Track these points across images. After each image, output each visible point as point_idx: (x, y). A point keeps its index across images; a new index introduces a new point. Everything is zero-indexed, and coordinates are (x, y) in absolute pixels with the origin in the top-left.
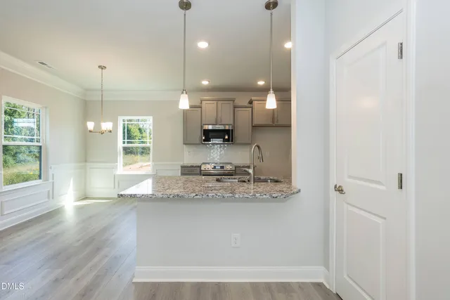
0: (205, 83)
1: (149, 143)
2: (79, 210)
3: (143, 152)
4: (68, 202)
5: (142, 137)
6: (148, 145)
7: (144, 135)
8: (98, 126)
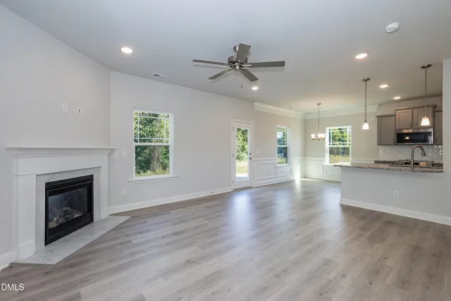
0: (397, 98)
1: (348, 144)
2: (303, 182)
3: (343, 153)
4: (297, 179)
5: (343, 137)
6: (347, 146)
7: (345, 134)
8: (316, 136)
